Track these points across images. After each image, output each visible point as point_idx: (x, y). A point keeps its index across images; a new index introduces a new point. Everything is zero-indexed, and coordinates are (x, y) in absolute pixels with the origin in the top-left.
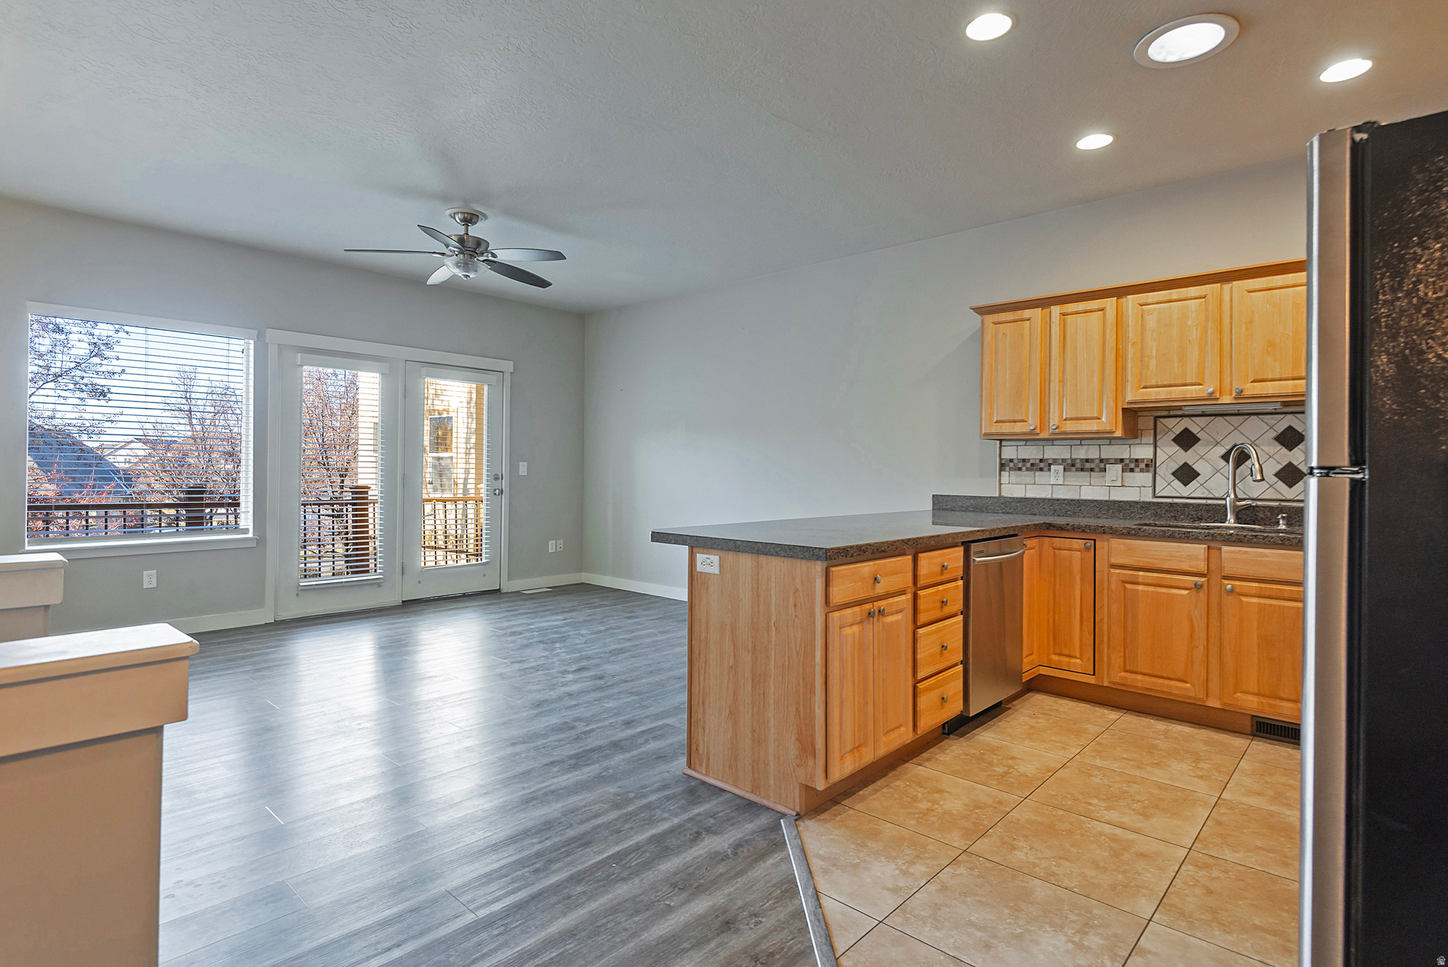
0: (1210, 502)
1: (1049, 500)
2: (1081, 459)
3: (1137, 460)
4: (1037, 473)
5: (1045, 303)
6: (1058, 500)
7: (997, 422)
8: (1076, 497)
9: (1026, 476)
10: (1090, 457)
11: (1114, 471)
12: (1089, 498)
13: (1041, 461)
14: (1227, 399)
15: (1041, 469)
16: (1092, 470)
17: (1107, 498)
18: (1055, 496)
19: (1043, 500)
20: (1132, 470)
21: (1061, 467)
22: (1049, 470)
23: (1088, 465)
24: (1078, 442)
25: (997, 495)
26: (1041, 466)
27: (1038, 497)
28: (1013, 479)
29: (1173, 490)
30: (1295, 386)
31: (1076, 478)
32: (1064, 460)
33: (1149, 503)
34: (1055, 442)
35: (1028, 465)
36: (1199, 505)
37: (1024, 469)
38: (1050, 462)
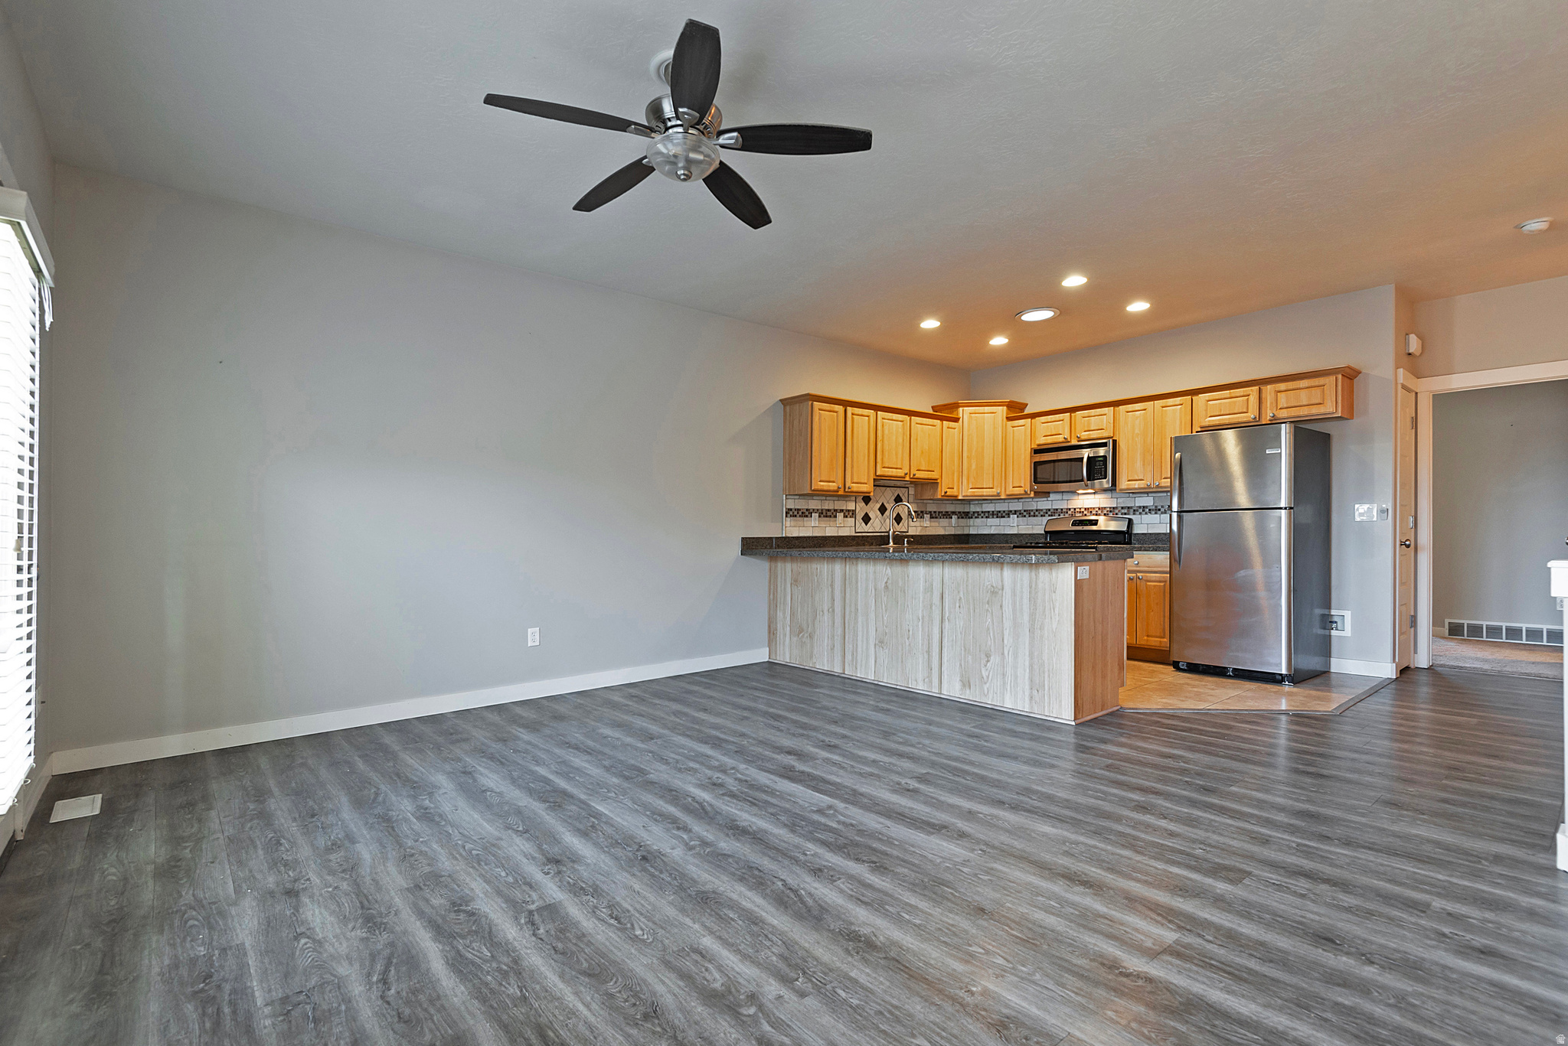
0: (875, 534)
1: (812, 537)
2: (826, 510)
3: (849, 510)
4: (805, 519)
5: (846, 404)
6: (816, 537)
7: (820, 481)
8: (824, 535)
9: (799, 521)
10: (830, 508)
11: (840, 516)
12: (830, 535)
13: (807, 510)
14: (907, 479)
15: (807, 516)
16: (830, 516)
17: (836, 535)
18: (815, 535)
19: (809, 537)
20: (847, 517)
21: (817, 514)
22: (811, 516)
23: (829, 514)
24: (824, 498)
25: (784, 535)
26: (806, 514)
27: (806, 535)
28: (793, 524)
29: (863, 528)
30: (929, 475)
31: (825, 522)
32: (818, 510)
33: (855, 536)
34: (814, 498)
35: (800, 513)
36: (872, 536)
37: (798, 515)
38: (812, 511)
